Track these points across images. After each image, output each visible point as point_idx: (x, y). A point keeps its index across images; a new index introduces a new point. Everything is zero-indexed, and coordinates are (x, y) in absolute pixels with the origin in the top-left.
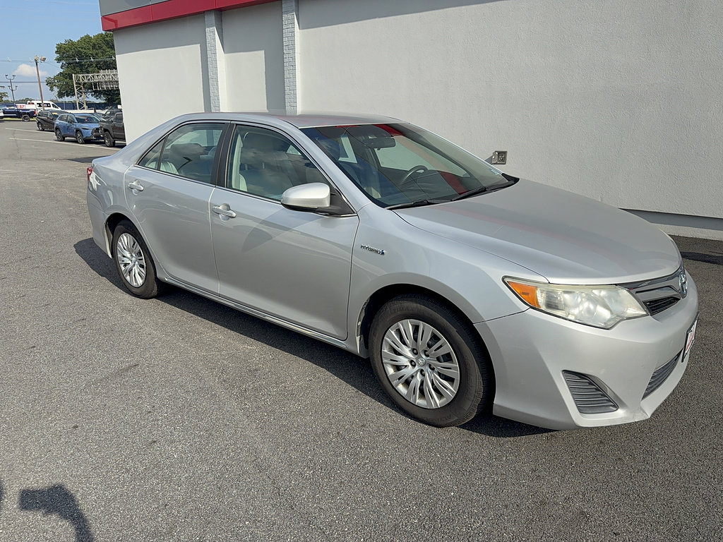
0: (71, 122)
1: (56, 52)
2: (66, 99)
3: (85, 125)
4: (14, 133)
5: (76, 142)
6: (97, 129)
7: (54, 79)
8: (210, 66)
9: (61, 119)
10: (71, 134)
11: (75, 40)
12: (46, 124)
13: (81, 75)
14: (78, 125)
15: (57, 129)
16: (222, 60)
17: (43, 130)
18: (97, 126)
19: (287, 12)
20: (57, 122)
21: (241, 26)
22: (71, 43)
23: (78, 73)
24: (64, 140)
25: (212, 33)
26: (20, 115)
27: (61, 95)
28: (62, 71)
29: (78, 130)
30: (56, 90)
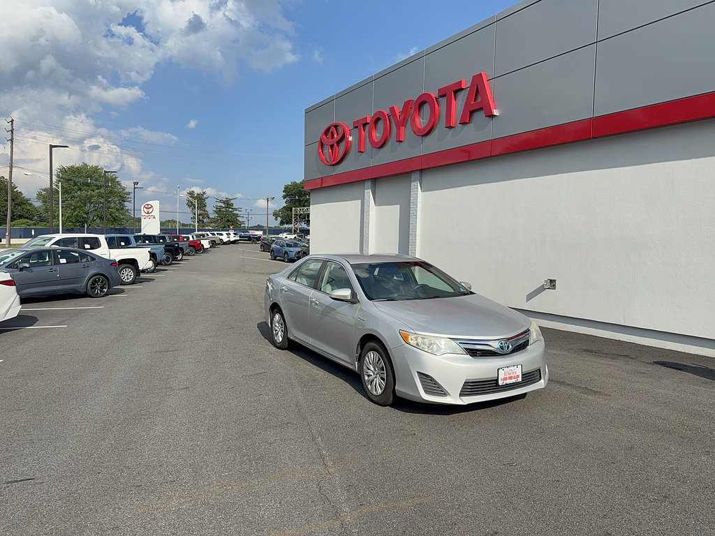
0: (282, 246)
1: (284, 191)
2: (286, 226)
3: (291, 249)
4: (244, 252)
5: (283, 261)
6: (299, 252)
7: (279, 211)
8: (365, 214)
9: (276, 244)
10: (280, 255)
11: (298, 182)
12: (266, 247)
13: (298, 209)
14: (287, 249)
15: (272, 251)
16: (373, 209)
17: (264, 251)
18: (299, 249)
19: (414, 181)
20: (273, 246)
21: (386, 189)
22: (295, 184)
23: (297, 207)
24: (275, 260)
25: (369, 194)
26: (250, 239)
27: (282, 223)
28: (285, 205)
29: (286, 252)
30: (279, 219)
